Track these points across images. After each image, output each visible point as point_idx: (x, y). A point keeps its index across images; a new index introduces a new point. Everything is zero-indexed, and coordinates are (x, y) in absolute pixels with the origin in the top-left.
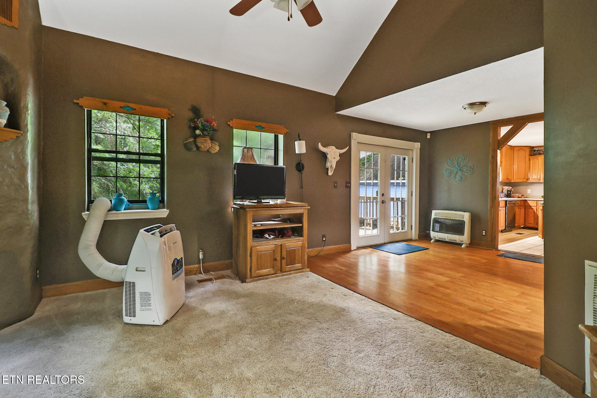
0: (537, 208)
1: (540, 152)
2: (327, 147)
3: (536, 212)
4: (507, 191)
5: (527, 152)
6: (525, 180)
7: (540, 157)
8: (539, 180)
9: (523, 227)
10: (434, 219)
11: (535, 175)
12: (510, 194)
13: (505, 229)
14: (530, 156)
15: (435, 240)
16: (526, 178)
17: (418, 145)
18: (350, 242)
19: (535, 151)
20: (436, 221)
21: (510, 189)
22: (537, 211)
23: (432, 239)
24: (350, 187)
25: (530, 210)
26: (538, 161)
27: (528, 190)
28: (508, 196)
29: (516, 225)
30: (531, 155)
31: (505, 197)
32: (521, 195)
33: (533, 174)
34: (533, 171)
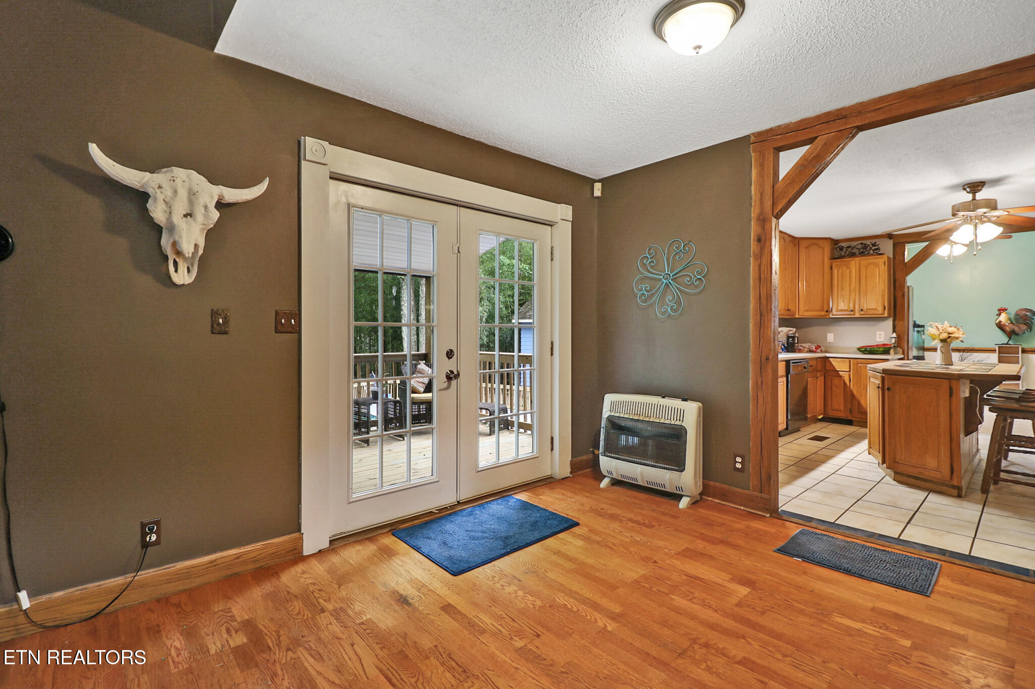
0: (850, 375)
1: (852, 251)
2: (159, 170)
3: (848, 384)
4: (786, 337)
5: (826, 252)
6: (823, 313)
7: (854, 261)
8: (852, 313)
9: (822, 418)
10: (610, 419)
11: (843, 301)
12: (793, 344)
13: (787, 429)
14: (831, 259)
15: (611, 481)
16: (825, 309)
17: (563, 212)
18: (298, 529)
19: (841, 249)
20: (616, 425)
21: (792, 332)
22: (850, 382)
23: (606, 476)
24: (297, 330)
25: (836, 381)
26: (848, 270)
27: (828, 334)
28: (790, 349)
29: (809, 416)
30: (833, 258)
31: (785, 352)
32: (816, 347)
33: (839, 300)
34: (840, 294)
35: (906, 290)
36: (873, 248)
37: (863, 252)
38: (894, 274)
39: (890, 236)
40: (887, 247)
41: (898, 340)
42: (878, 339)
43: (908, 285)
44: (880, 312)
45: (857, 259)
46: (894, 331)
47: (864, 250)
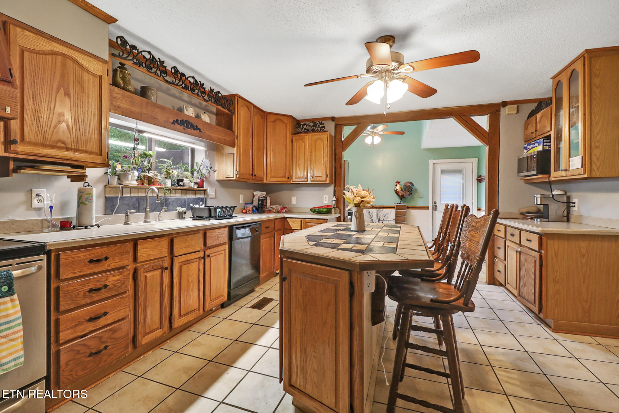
1: (307, 129)
4: (258, 200)
5: (288, 127)
6: (285, 179)
7: (307, 137)
8: (306, 180)
11: (300, 170)
12: (263, 207)
14: (292, 134)
16: (288, 176)
19: (299, 125)
21: (263, 196)
26: (303, 144)
27: (292, 197)
28: (260, 210)
30: (294, 133)
31: (256, 213)
32: (281, 208)
33: (297, 169)
34: (297, 164)
35: (343, 162)
36: (321, 126)
37: (313, 129)
38: (335, 149)
39: (333, 119)
40: (330, 127)
41: (337, 202)
42: (325, 202)
43: (344, 160)
44: (324, 179)
45: (310, 135)
46: (334, 195)
47: (315, 128)
